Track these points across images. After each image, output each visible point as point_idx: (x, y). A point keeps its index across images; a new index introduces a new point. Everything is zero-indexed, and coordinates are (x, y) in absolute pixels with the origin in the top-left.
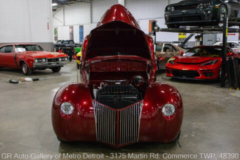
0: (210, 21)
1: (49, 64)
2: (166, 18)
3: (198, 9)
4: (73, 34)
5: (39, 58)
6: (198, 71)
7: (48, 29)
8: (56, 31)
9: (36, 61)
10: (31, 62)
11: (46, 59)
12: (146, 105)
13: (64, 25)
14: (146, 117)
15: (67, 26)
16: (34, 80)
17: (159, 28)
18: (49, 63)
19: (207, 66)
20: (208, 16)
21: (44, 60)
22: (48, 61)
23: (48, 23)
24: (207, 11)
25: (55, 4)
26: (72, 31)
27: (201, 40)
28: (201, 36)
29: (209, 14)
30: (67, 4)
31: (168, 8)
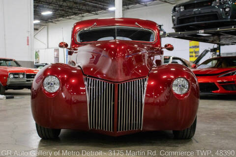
0: (229, 20)
1: (27, 81)
2: (173, 21)
3: (214, 7)
4: (58, 58)
5: (15, 74)
6: (216, 83)
7: (28, 45)
8: (38, 55)
9: (12, 76)
10: (5, 78)
11: (23, 74)
12: (152, 83)
13: (48, 48)
14: (151, 100)
15: (50, 48)
16: (7, 98)
17: (165, 33)
18: (28, 79)
19: (227, 77)
20: (226, 14)
21: (21, 76)
22: (27, 77)
23: (28, 37)
24: (225, 8)
25: (37, 22)
26: (58, 55)
27: (218, 53)
28: (219, 48)
29: (227, 13)
30: (52, 22)
31: (177, 9)
